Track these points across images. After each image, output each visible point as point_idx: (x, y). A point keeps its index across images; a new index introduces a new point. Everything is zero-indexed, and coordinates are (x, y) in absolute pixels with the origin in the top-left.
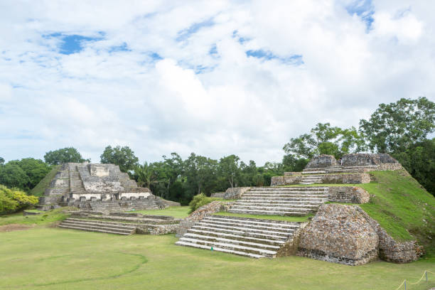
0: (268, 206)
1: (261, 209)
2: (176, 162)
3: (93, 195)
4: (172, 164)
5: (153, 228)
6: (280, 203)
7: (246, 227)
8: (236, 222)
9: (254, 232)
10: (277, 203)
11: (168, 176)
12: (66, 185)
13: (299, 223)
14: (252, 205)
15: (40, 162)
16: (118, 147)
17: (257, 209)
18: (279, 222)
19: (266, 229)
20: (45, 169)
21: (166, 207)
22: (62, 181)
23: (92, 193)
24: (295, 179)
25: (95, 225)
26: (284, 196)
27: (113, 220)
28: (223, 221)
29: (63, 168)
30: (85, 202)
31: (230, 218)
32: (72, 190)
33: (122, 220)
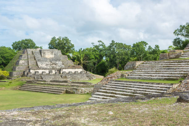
0: (154, 73)
1: (148, 76)
2: (101, 47)
3: (43, 71)
4: (98, 49)
5: (76, 89)
6: (162, 71)
7: (136, 87)
8: (130, 84)
9: (141, 91)
10: (160, 71)
11: (96, 58)
12: (26, 64)
13: (172, 84)
14: (143, 73)
15: (10, 49)
16: (60, 38)
17: (146, 76)
18: (159, 84)
19: (149, 89)
20: (12, 53)
21: (94, 79)
22: (23, 62)
23: (43, 69)
24: (176, 55)
25: (41, 88)
26: (166, 67)
27: (52, 85)
28: (122, 84)
29: (24, 53)
30: (38, 75)
31: (126, 82)
32: (30, 67)
33: (57, 85)
